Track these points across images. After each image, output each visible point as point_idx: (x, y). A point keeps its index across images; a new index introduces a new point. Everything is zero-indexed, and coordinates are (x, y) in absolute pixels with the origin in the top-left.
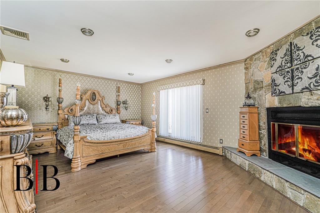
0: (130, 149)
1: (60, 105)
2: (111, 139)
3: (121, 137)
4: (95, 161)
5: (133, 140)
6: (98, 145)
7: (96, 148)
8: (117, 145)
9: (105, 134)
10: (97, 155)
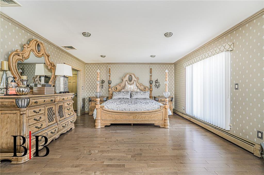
0: (140, 121)
1: (110, 85)
2: (123, 110)
3: (131, 110)
4: (109, 124)
5: (143, 114)
6: (113, 113)
7: (111, 115)
8: (127, 116)
9: (119, 106)
10: (112, 121)
